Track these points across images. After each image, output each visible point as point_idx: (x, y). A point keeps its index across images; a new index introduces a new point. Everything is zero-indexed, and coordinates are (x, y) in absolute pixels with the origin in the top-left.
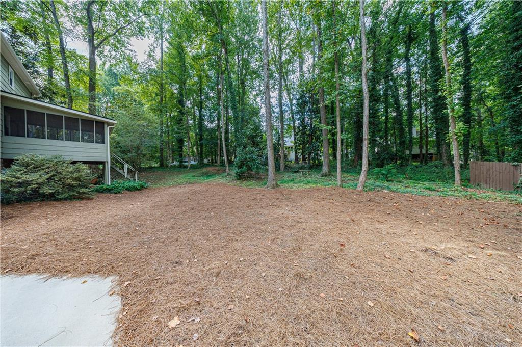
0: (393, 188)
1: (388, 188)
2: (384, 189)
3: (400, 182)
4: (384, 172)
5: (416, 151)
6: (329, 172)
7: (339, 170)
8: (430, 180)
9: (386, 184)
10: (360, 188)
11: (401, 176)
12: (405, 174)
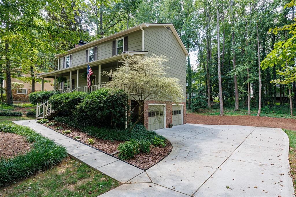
0: (268, 115)
1: (267, 116)
2: (265, 116)
3: (271, 114)
4: (264, 110)
5: (278, 95)
6: (239, 109)
7: (249, 109)
8: (283, 113)
9: (266, 114)
10: (258, 115)
11: (271, 111)
12: (272, 110)
